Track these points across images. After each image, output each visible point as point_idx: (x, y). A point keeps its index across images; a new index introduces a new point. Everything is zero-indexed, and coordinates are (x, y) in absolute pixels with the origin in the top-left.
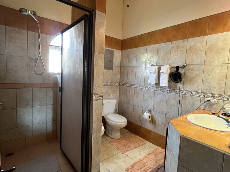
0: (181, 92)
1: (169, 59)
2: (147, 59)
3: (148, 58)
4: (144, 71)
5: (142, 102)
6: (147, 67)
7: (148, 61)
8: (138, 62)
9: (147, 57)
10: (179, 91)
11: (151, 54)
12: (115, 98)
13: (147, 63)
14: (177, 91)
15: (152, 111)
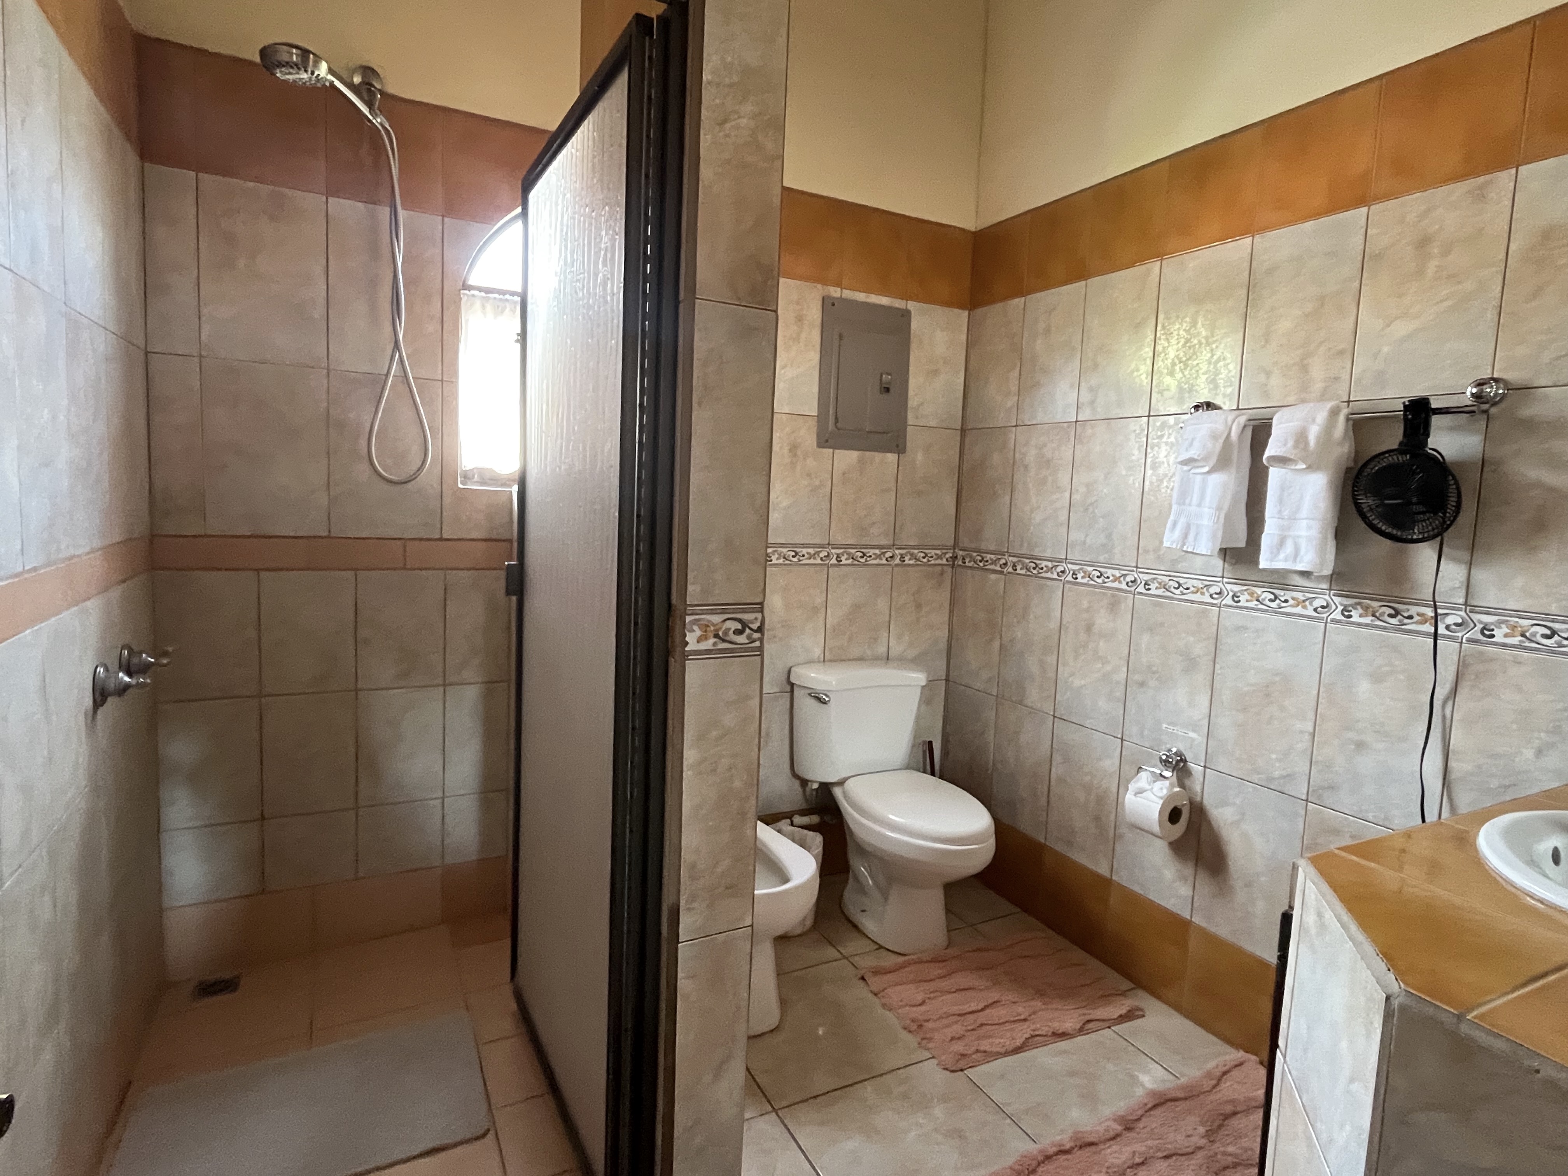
0: (1450, 620)
1: (1341, 352)
2: (1159, 364)
3: (1172, 353)
4: (1137, 455)
5: (1119, 694)
6: (1164, 425)
7: (1168, 380)
8: (1091, 389)
9: (1162, 343)
10: (1430, 612)
11: (1194, 324)
12: (916, 662)
13: (1161, 392)
14: (1414, 610)
15: (1196, 769)
